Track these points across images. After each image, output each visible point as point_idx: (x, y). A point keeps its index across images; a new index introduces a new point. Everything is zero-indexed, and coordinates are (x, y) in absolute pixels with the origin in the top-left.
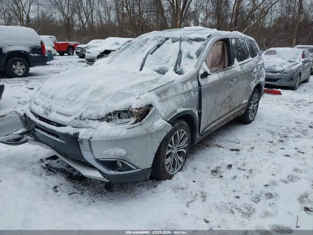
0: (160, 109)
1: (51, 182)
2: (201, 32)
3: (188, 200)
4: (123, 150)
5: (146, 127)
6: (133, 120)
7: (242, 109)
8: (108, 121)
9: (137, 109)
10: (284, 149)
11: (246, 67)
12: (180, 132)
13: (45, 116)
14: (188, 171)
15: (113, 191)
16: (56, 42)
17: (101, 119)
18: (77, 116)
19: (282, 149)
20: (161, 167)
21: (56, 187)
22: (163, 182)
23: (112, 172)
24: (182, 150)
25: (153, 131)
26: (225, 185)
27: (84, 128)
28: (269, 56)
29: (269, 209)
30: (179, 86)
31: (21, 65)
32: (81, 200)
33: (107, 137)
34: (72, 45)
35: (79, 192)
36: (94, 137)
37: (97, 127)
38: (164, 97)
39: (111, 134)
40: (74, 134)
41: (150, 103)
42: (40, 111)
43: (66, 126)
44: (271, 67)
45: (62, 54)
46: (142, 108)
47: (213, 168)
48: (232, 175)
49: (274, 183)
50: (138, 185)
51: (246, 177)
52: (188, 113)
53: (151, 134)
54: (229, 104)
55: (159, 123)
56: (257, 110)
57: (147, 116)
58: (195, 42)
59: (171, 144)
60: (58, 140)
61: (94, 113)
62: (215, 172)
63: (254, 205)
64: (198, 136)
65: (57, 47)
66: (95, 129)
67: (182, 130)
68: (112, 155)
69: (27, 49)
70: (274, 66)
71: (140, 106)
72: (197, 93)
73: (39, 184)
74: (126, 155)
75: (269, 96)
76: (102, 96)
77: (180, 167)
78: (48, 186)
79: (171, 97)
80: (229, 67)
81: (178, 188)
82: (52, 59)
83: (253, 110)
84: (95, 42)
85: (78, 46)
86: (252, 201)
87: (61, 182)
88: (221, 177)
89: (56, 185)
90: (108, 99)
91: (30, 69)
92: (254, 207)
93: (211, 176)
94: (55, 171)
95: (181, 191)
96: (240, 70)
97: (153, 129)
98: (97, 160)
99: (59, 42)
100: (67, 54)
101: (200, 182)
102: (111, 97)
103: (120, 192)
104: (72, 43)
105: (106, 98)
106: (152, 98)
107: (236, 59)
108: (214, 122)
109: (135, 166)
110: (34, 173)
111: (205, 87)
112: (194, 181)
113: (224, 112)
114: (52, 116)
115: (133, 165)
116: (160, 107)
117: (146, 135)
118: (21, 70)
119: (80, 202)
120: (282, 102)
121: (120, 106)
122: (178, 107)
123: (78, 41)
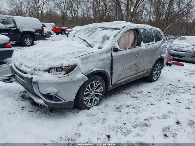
0: (82, 68)
1: (22, 105)
2: (121, 24)
3: (94, 122)
4: (56, 89)
5: (71, 78)
6: (64, 73)
7: (146, 72)
8: (49, 72)
9: (66, 67)
10: (168, 99)
11: (150, 47)
12: (95, 83)
13: (19, 67)
14: (102, 106)
15: (53, 112)
16: (55, 27)
17: (45, 71)
18: (33, 68)
19: (167, 99)
20: (80, 101)
21: (23, 107)
22: (83, 111)
23: (50, 101)
24: (99, 93)
25: (75, 80)
26: (120, 116)
27: (36, 75)
28: (180, 41)
29: (141, 133)
30: (97, 55)
31: (30, 39)
32: (34, 115)
33: (47, 81)
34: (64, 29)
35: (35, 111)
36: (40, 80)
37: (42, 75)
38: (85, 61)
39: (49, 80)
40: (31, 78)
41: (75, 64)
42: (18, 65)
43: (27, 73)
44: (180, 48)
45: (57, 34)
46: (70, 66)
47: (117, 106)
48: (127, 111)
49: (152, 118)
50: (68, 110)
51: (135, 113)
52: (101, 72)
53: (74, 82)
54: (135, 69)
55: (79, 76)
56: (160, 74)
57: (72, 71)
58: (114, 30)
59: (88, 88)
60: (24, 81)
61: (42, 67)
62: (118, 108)
63: (133, 129)
64: (111, 86)
65: (54, 30)
66: (41, 76)
67: (97, 81)
68: (49, 91)
69: (34, 31)
70: (182, 48)
71: (68, 65)
72: (110, 61)
73: (15, 105)
74: (57, 92)
75: (176, 66)
76: (48, 58)
77: (96, 103)
78: (19, 106)
79: (90, 62)
80: (137, 46)
81: (91, 115)
82: (50, 37)
83: (157, 74)
84: (77, 28)
85: (67, 30)
86: (133, 126)
87: (27, 105)
88: (120, 111)
89: (24, 106)
90: (50, 60)
91: (35, 42)
92: (131, 130)
93: (114, 110)
94: (26, 99)
95: (92, 117)
96: (145, 48)
97: (75, 79)
98: (41, 94)
99: (56, 27)
100: (60, 34)
101: (106, 113)
102: (53, 59)
103: (57, 113)
104: (64, 28)
105: (50, 59)
106: (77, 61)
107: (142, 42)
108: (123, 79)
109: (63, 99)
110: (14, 99)
111: (116, 57)
112: (103, 112)
113: (131, 73)
114: (22, 68)
115: (62, 98)
116: (82, 67)
117: (70, 82)
118: (29, 42)
119: (33, 116)
120: (182, 71)
121: (57, 64)
122: (94, 68)
123: (67, 27)
